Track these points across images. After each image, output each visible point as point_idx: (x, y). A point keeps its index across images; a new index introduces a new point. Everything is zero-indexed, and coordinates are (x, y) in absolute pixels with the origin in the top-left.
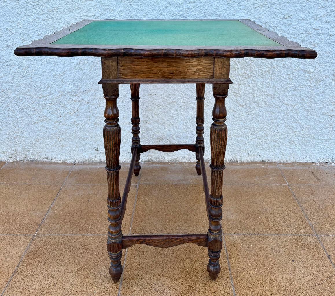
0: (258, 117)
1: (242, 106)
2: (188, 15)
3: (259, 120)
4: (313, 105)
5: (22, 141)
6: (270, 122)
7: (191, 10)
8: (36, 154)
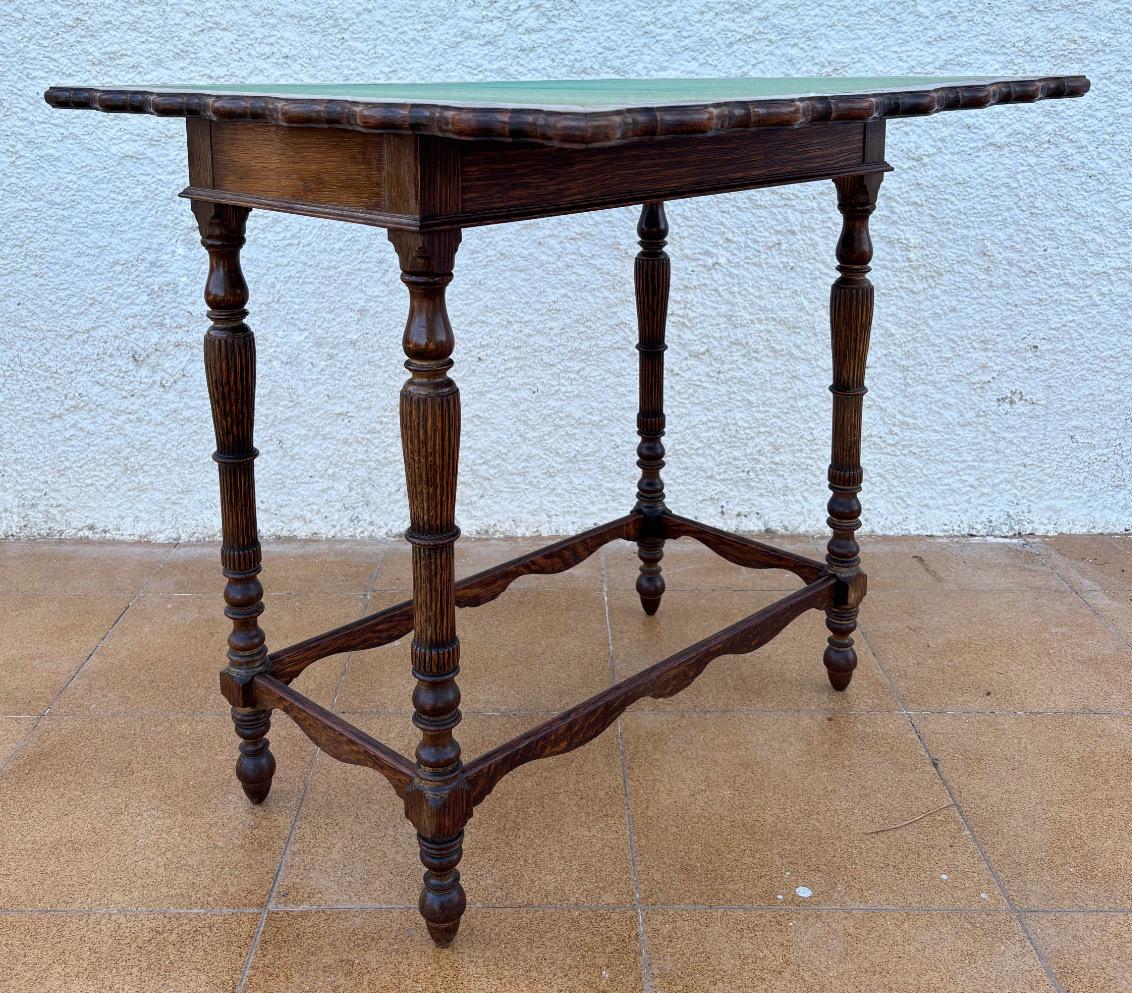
0: (747, 391)
1: (697, 356)
2: (521, 69)
3: (753, 398)
4: (921, 350)
5: (15, 474)
6: (788, 405)
7: (531, 55)
8: (58, 517)
